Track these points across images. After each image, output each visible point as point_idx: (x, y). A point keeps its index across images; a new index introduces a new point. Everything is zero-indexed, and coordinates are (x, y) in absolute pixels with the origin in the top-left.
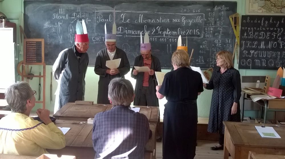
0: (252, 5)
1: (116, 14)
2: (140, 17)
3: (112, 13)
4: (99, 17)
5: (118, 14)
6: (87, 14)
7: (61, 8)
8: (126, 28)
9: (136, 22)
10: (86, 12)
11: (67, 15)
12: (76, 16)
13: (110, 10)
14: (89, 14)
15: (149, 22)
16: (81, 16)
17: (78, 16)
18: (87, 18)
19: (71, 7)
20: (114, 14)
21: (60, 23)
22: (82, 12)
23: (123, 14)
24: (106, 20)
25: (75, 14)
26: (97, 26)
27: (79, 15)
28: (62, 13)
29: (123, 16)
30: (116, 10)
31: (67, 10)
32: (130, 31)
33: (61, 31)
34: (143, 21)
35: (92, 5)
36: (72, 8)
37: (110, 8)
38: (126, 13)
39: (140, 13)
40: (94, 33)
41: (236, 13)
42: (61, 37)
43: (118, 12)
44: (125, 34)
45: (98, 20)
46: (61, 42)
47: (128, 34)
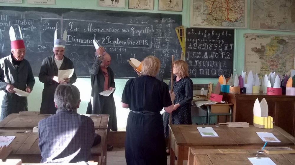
0: (196, 18)
1: (63, 22)
2: (89, 26)
3: (59, 21)
4: (45, 24)
5: (66, 22)
6: (33, 21)
7: (2, 15)
8: (75, 37)
9: (85, 30)
10: (31, 20)
11: (10, 22)
12: (19, 24)
13: (57, 18)
14: (35, 21)
15: (99, 31)
16: (26, 23)
17: (22, 23)
18: (32, 26)
19: (14, 14)
20: (62, 22)
21: (1, 30)
22: (27, 20)
23: (71, 23)
24: (53, 28)
25: (19, 21)
26: (42, 34)
27: (24, 22)
28: (4, 20)
29: (71, 24)
30: (63, 18)
31: (10, 17)
32: (79, 40)
33: (3, 38)
34: (92, 30)
35: (38, 12)
36: (16, 15)
37: (57, 15)
38: (75, 21)
39: (89, 22)
40: (40, 41)
41: (182, 25)
42: (3, 46)
43: (65, 20)
44: (73, 42)
45: (44, 27)
46: (3, 51)
47: (77, 43)
